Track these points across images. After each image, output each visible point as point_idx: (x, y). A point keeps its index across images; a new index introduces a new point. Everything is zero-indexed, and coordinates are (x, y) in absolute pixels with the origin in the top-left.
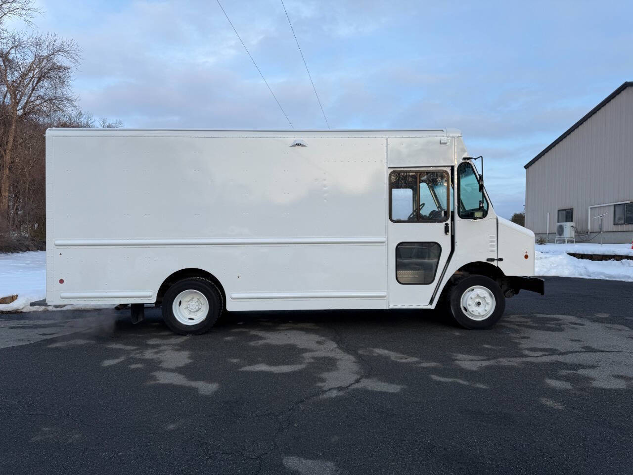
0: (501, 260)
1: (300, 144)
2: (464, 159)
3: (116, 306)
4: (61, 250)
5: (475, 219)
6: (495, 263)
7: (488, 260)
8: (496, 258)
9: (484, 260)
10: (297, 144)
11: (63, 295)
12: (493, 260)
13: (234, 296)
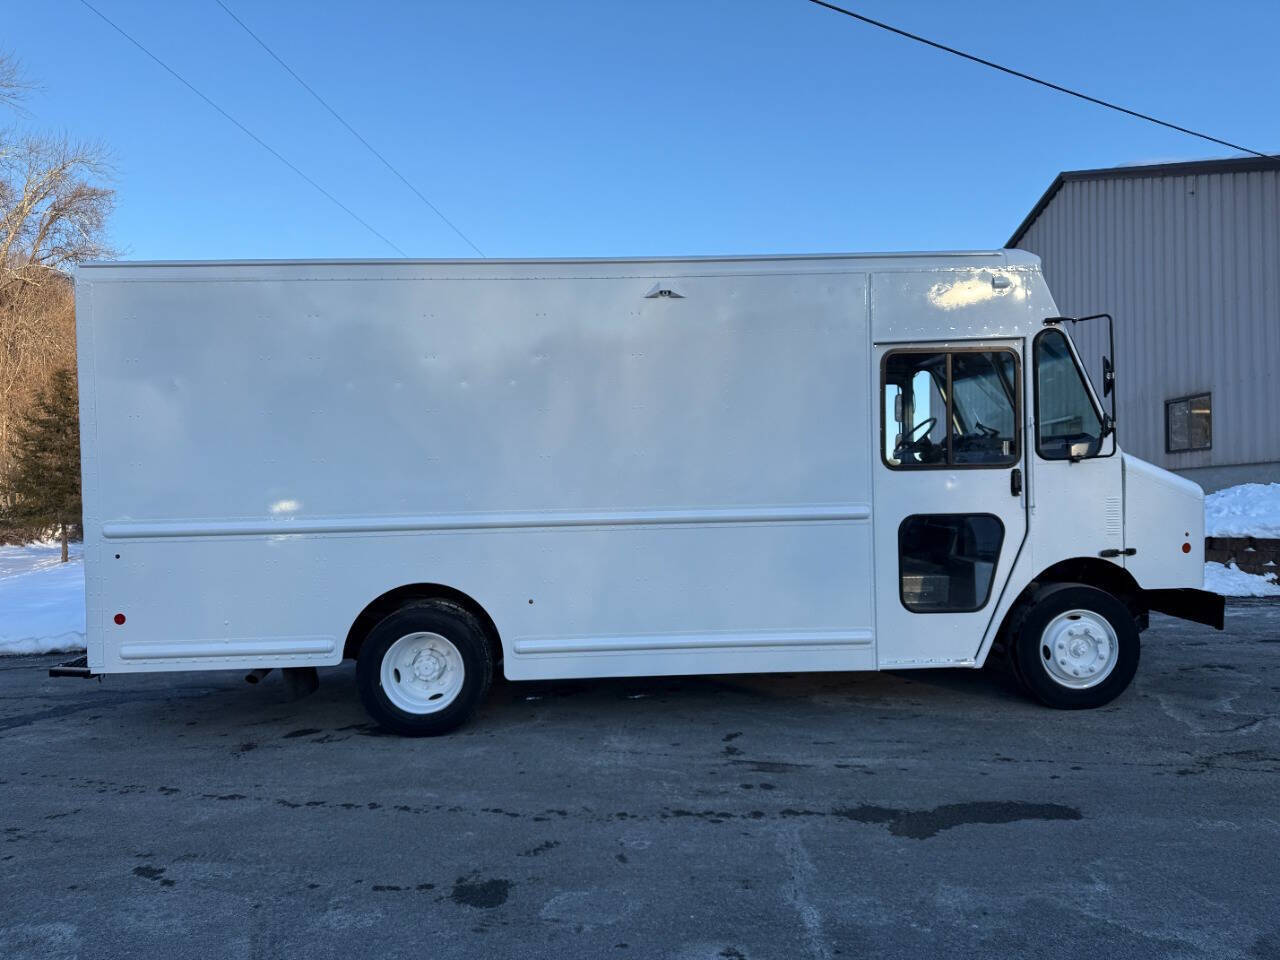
0: (1131, 552)
1: (670, 292)
2: (1048, 321)
3: (247, 674)
4: (119, 546)
5: (1074, 460)
6: (1118, 561)
7: (1104, 553)
8: (1121, 549)
9: (1095, 555)
10: (661, 292)
11: (128, 651)
12: (1115, 553)
13: (523, 645)
